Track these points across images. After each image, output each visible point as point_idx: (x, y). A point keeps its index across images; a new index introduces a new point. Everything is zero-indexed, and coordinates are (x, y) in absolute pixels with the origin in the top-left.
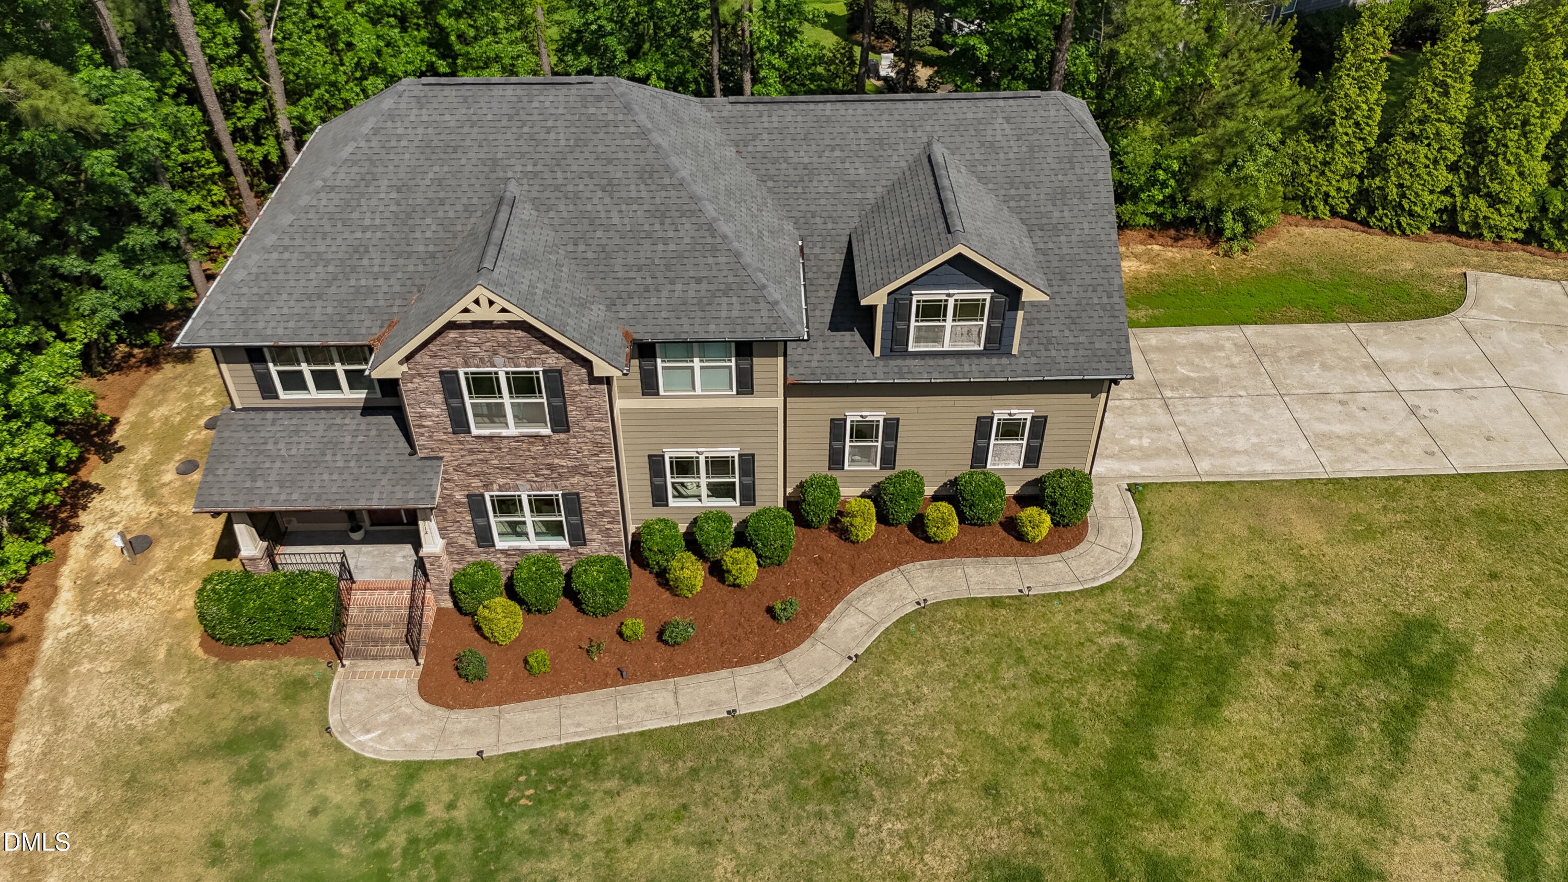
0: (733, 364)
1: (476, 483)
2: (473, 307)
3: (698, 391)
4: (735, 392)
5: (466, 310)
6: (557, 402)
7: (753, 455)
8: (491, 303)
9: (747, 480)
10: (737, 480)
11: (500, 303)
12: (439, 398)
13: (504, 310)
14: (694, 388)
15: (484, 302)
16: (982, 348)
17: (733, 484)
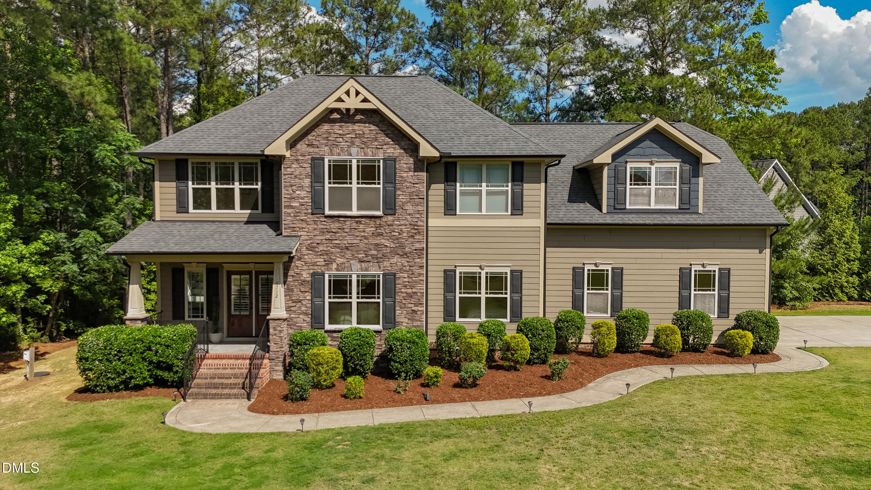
0: (509, 188)
1: (320, 261)
2: (344, 97)
3: (484, 212)
4: (509, 213)
5: (340, 100)
6: (390, 187)
7: (521, 272)
8: (357, 93)
9: (516, 296)
10: (508, 296)
11: (365, 93)
12: (307, 182)
13: (365, 100)
14: (480, 211)
15: (353, 93)
16: (677, 208)
17: (506, 298)
